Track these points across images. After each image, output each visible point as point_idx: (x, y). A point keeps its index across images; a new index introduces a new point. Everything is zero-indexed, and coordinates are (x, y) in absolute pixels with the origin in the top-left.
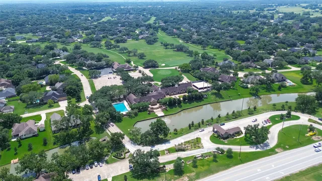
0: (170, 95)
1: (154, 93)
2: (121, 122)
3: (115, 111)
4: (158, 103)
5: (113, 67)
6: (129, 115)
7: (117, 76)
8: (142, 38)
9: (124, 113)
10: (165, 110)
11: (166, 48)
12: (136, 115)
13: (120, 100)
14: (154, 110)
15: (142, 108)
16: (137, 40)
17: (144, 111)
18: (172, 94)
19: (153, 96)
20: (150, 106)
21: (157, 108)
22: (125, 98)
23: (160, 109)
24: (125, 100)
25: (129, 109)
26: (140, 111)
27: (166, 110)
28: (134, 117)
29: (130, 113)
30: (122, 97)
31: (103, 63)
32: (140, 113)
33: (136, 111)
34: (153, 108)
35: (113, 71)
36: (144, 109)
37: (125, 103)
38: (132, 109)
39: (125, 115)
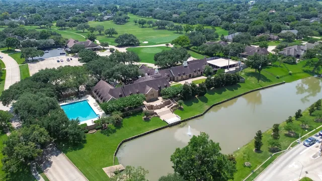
0: (177, 81)
1: (149, 78)
2: (81, 147)
3: (66, 121)
4: (160, 95)
5: (66, 47)
6: (100, 126)
7: (72, 58)
8: (108, 19)
9: (90, 123)
10: (176, 110)
11: (143, 27)
12: (118, 124)
13: (79, 95)
14: (157, 111)
15: (130, 109)
16: (101, 21)
17: (134, 114)
18: (180, 78)
19: (149, 83)
20: (145, 103)
21: (161, 107)
22: (89, 90)
23: (166, 108)
24: (91, 93)
25: (101, 113)
26: (126, 116)
27: (181, 109)
28: (114, 131)
29: (103, 121)
30: (82, 88)
31: (51, 41)
32: (126, 120)
33: (117, 115)
34: (152, 107)
35: (67, 51)
36: (134, 110)
37: (91, 100)
38: (107, 112)
39: (91, 128)
